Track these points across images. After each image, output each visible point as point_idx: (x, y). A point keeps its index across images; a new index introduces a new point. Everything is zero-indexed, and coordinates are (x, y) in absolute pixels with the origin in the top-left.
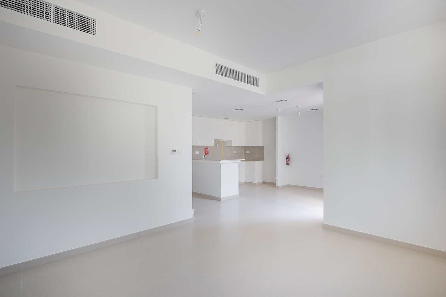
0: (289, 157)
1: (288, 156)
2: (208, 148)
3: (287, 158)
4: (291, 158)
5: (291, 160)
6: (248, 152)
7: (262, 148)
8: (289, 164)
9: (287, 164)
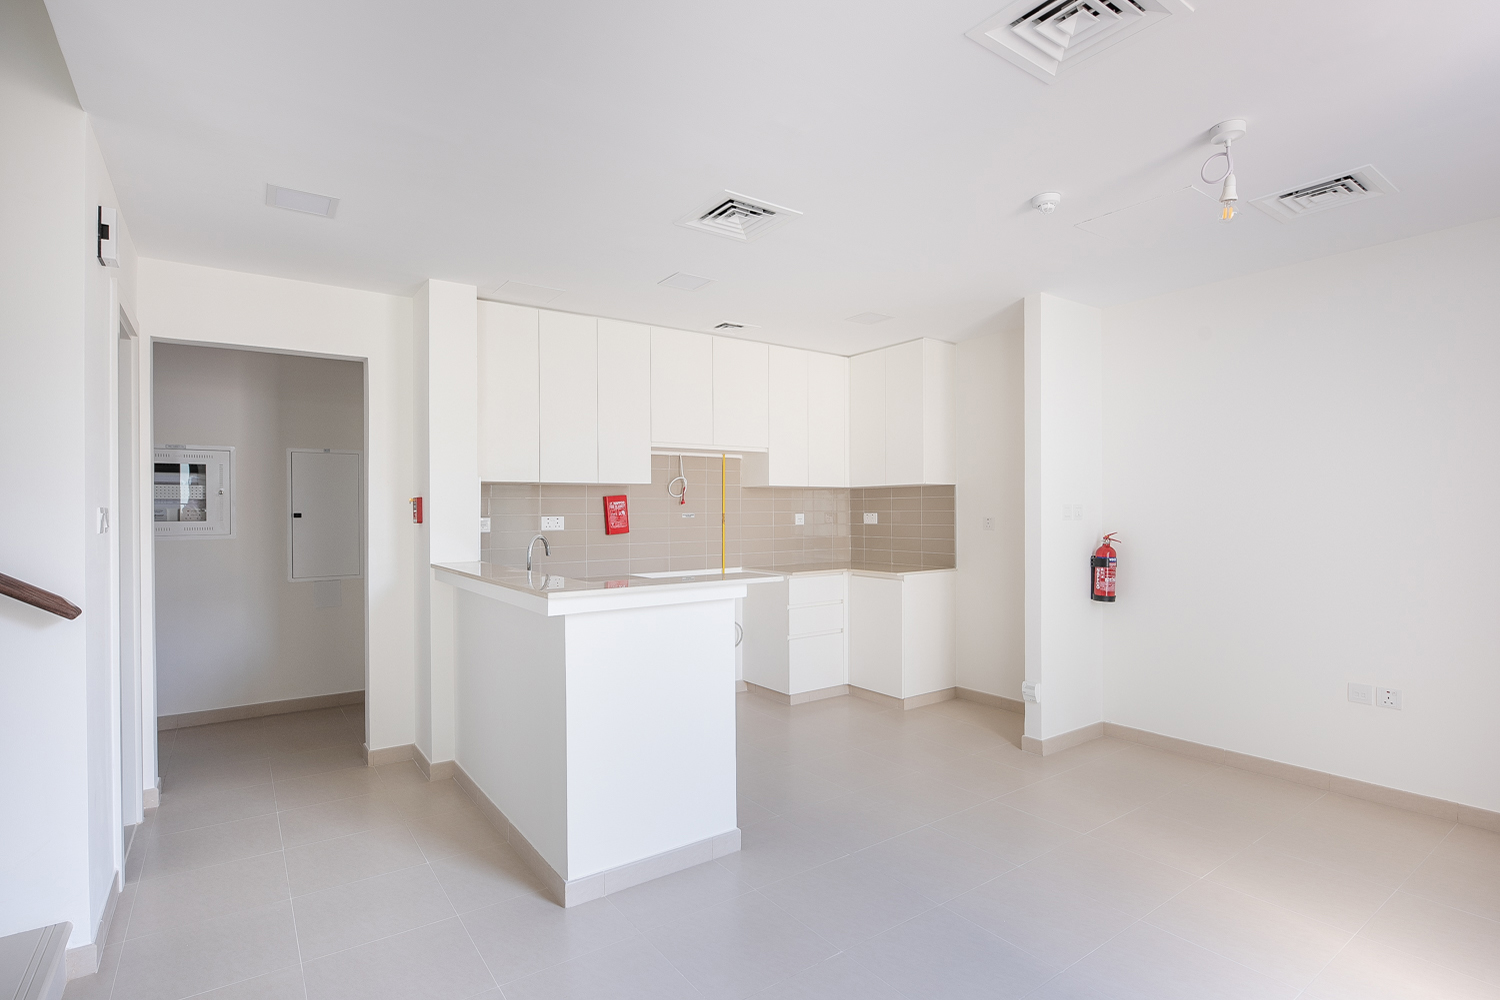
0: (1113, 555)
1: (1107, 547)
2: (623, 498)
3: (1102, 560)
4: (1123, 562)
5: (1126, 575)
6: (871, 519)
7: (944, 494)
8: (1111, 599)
9: (1101, 596)
